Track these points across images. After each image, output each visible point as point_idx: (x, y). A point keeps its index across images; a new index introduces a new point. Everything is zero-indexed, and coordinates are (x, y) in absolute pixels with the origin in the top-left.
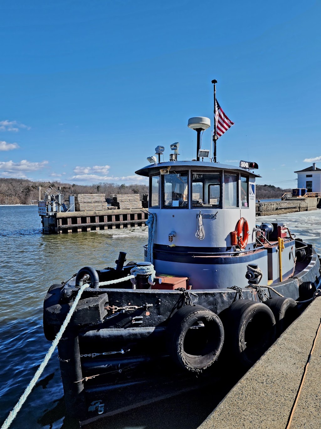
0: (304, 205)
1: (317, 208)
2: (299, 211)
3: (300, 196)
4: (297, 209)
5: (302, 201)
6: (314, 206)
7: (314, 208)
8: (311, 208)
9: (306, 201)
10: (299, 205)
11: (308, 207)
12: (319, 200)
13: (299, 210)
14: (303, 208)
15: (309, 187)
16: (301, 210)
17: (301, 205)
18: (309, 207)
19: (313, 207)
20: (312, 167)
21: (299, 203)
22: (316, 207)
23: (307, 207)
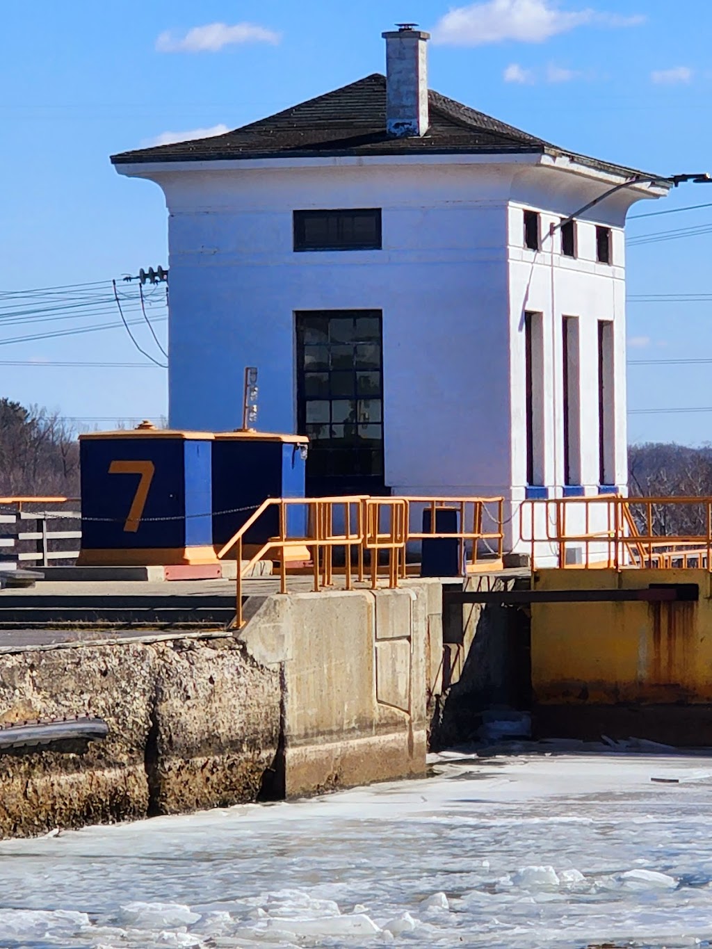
0: (229, 698)
1: (437, 742)
2: (154, 809)
3: (191, 553)
4: (111, 775)
5: (188, 637)
6: (392, 724)
7: (390, 755)
8: (337, 746)
9: (255, 633)
10: (140, 706)
11: (293, 724)
12: (472, 613)
13: (139, 791)
14: (211, 742)
15: (342, 409)
16: (173, 782)
17: (173, 704)
18: (308, 737)
19: (365, 725)
20: (375, 78)
21: (142, 672)
22: (421, 735)
23: (281, 741)
